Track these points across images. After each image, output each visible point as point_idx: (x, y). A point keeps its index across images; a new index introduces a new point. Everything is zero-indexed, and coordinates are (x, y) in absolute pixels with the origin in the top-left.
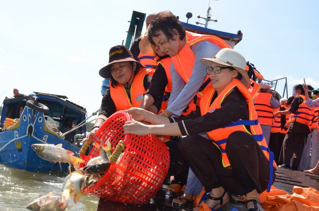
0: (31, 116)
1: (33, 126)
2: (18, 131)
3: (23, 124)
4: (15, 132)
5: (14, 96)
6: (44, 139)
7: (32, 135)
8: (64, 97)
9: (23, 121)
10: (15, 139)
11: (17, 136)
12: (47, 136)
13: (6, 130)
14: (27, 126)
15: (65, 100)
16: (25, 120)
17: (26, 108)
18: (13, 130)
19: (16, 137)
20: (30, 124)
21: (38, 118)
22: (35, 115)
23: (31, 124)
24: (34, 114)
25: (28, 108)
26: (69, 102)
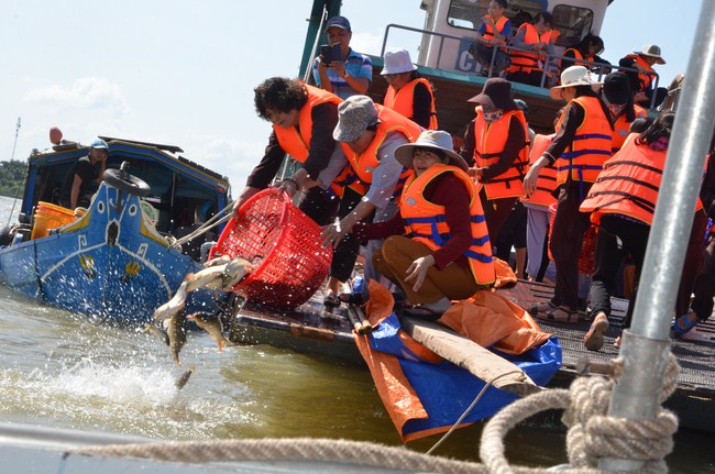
0: (114, 202)
1: (118, 224)
2: (87, 233)
3: (97, 220)
4: (80, 237)
5: (54, 148)
6: (140, 252)
7: (117, 244)
8: (174, 149)
9: (96, 212)
10: (80, 251)
11: (85, 244)
12: (146, 245)
13: (57, 232)
14: (106, 223)
15: (176, 155)
16: (101, 212)
17: (104, 187)
18: (76, 231)
19: (83, 247)
20: (111, 219)
21: (128, 207)
22: (123, 201)
23: (115, 220)
24: (120, 200)
25: (108, 186)
26: (186, 161)
